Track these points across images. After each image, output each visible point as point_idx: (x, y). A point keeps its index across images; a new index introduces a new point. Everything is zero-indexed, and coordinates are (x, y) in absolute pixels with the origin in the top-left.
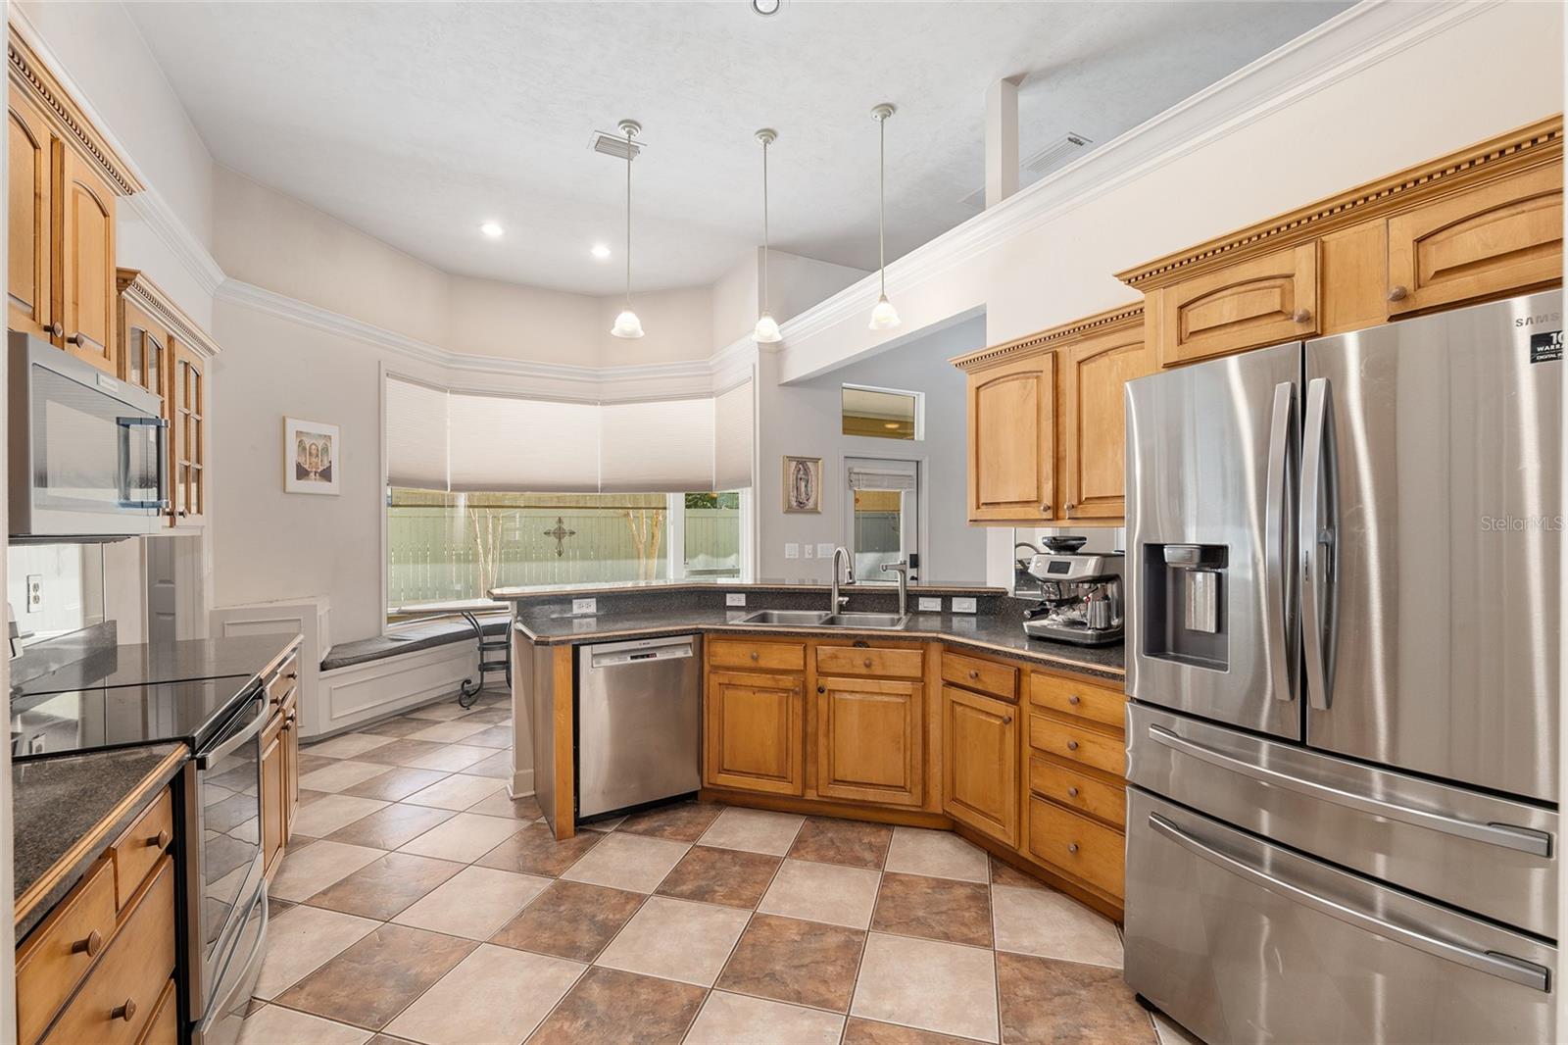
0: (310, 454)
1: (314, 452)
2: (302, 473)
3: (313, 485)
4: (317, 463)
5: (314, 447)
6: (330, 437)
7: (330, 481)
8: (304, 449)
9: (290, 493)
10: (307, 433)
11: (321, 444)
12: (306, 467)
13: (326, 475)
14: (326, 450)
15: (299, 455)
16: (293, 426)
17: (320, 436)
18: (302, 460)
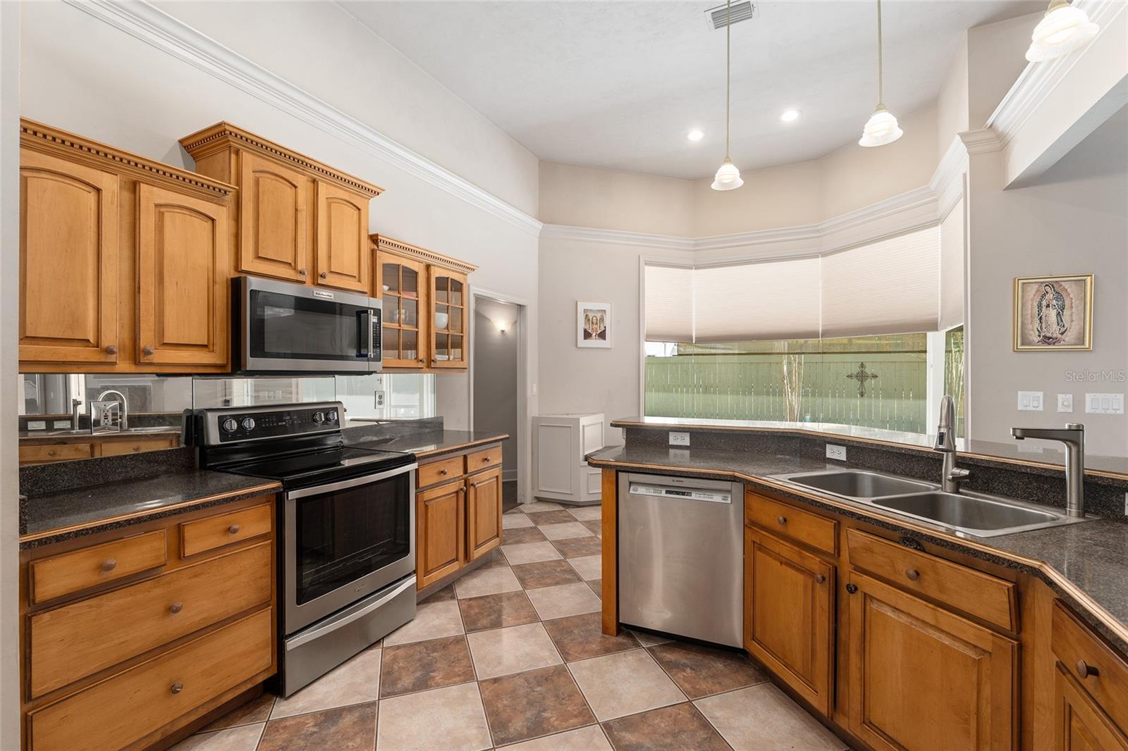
0: (592, 323)
1: (595, 321)
2: (587, 335)
3: (594, 342)
4: (596, 329)
5: (594, 318)
6: (605, 311)
7: (605, 339)
8: (589, 320)
9: (580, 348)
10: (591, 310)
11: (599, 316)
12: (590, 331)
13: (602, 335)
14: (602, 319)
15: (585, 324)
16: (582, 306)
17: (598, 310)
18: (587, 327)
